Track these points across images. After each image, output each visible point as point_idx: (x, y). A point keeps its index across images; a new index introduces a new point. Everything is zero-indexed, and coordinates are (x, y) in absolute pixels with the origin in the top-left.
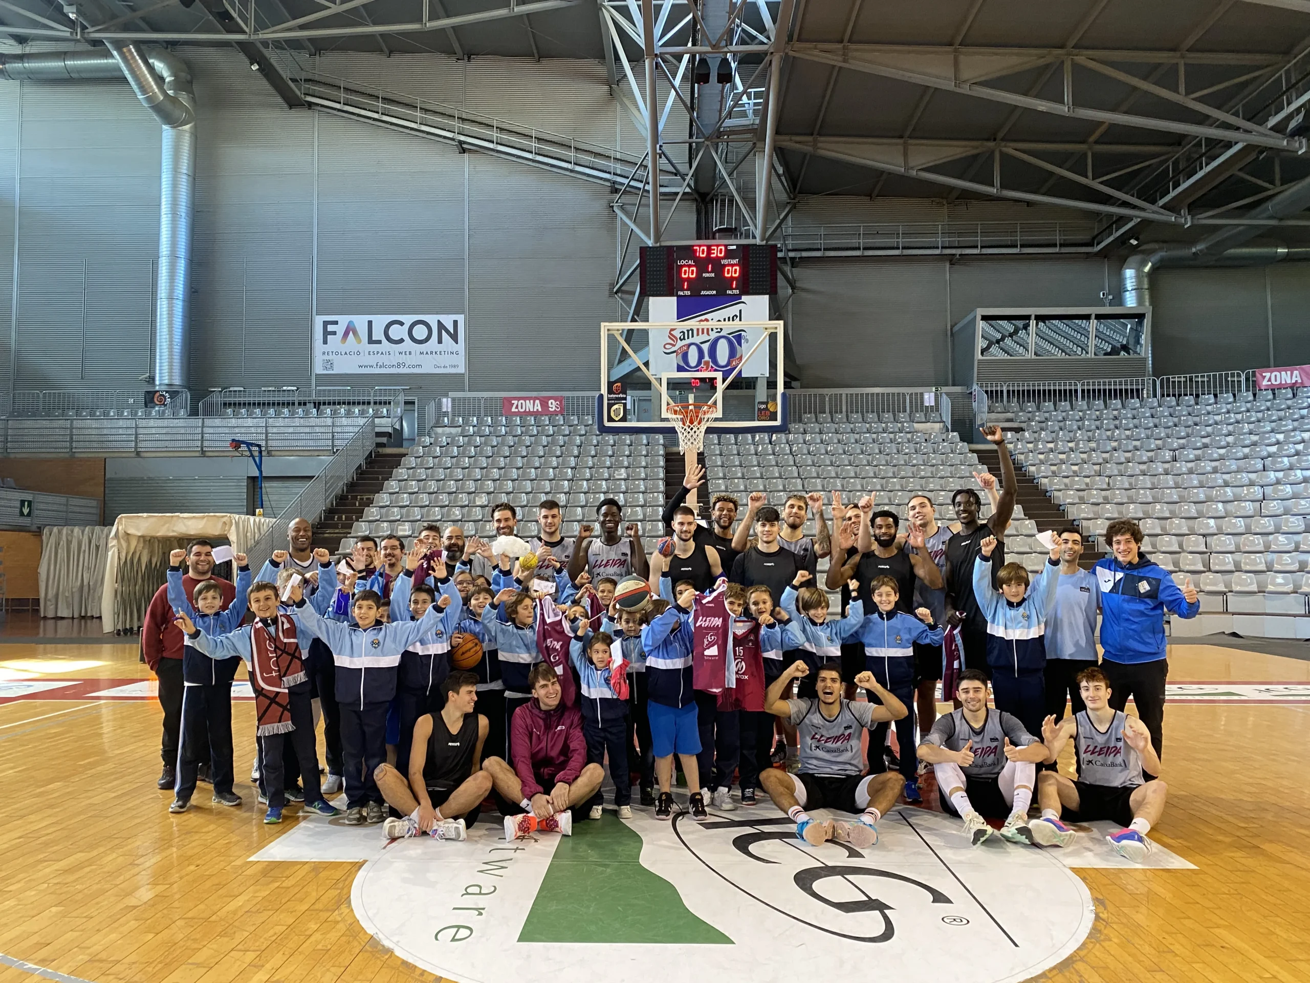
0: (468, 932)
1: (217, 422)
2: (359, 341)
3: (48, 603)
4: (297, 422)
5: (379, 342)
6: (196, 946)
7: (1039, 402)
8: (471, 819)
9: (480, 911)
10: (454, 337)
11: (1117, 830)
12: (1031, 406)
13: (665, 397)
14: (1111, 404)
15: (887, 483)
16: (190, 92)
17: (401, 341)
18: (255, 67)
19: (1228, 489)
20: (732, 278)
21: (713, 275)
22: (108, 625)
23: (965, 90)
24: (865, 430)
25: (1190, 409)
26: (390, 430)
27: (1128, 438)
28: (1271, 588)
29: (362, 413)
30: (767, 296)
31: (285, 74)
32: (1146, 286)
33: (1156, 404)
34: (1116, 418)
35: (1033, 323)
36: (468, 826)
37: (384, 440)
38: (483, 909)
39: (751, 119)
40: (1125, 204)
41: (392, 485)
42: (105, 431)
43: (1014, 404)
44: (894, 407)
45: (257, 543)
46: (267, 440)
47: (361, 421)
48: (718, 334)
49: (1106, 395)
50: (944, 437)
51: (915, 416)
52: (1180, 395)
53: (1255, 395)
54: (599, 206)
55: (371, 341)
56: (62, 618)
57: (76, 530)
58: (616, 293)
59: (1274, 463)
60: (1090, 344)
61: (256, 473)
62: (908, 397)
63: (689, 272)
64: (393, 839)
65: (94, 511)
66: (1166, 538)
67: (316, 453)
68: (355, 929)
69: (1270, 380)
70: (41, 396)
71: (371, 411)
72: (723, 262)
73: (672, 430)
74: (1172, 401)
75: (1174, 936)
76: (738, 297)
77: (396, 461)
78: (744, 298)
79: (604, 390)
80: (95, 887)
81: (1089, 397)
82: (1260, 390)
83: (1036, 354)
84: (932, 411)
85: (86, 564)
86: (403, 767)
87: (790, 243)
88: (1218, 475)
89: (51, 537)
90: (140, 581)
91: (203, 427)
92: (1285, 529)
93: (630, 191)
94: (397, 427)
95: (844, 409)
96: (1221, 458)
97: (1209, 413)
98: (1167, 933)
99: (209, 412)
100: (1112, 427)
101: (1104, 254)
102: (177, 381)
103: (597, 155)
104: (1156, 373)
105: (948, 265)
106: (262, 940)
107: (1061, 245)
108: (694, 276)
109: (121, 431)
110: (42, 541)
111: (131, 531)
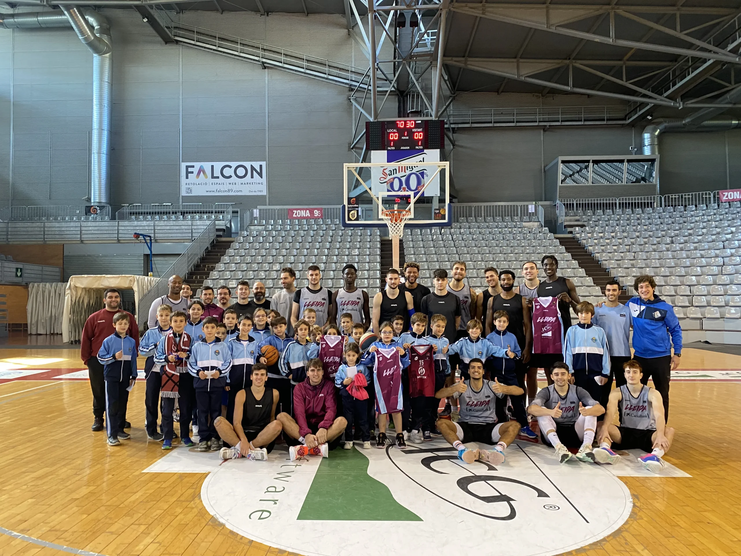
0: (268, 514)
1: (126, 223)
2: (206, 177)
3: (33, 326)
4: (172, 223)
5: (218, 177)
6: (111, 522)
7: (595, 210)
8: (270, 447)
9: (275, 502)
10: (260, 174)
11: (645, 455)
12: (589, 212)
13: (381, 207)
14: (636, 211)
15: (507, 256)
16: (109, 34)
17: (230, 177)
18: (145, 20)
19: (703, 259)
20: (419, 140)
21: (407, 138)
22: (66, 338)
23: (553, 30)
24: (495, 226)
25: (681, 214)
26: (224, 228)
27: (645, 230)
28: (728, 316)
29: (209, 218)
30: (439, 150)
31: (163, 24)
32: (656, 143)
33: (662, 211)
34: (638, 219)
35: (591, 164)
36: (269, 452)
37: (221, 233)
38: (277, 500)
39: (429, 48)
40: (645, 96)
41: (226, 259)
42: (63, 229)
43: (580, 211)
44: (512, 213)
45: (149, 292)
46: (154, 233)
47: (208, 223)
48: (411, 172)
49: (634, 206)
50: (540, 230)
51: (523, 218)
52: (675, 206)
53: (718, 205)
54: (342, 99)
55: (213, 177)
56: (41, 335)
57: (48, 285)
58: (352, 149)
59: (729, 244)
60: (624, 177)
61: (149, 253)
62: (519, 208)
63: (394, 136)
64: (226, 460)
65: (58, 274)
66: (668, 287)
67: (182, 241)
68: (203, 512)
69: (727, 197)
70: (27, 209)
71: (213, 217)
72: (413, 130)
73: (385, 226)
74: (671, 209)
75: (679, 516)
76: (422, 150)
77: (228, 245)
78: (426, 151)
79: (346, 202)
80: (54, 488)
81: (623, 207)
82: (722, 202)
83: (592, 183)
84: (533, 215)
85: (53, 304)
86: (230, 418)
87: (452, 119)
88: (698, 251)
89: (34, 288)
90: (83, 313)
91: (118, 226)
92: (736, 282)
93: (360, 90)
94: (228, 226)
95: (483, 215)
96: (699, 242)
97: (692, 216)
98: (677, 515)
99: (122, 217)
100: (636, 224)
101: (632, 125)
102: (103, 200)
103: (341, 69)
104: (662, 193)
105: (542, 131)
106: (149, 518)
107: (608, 120)
108: (397, 138)
109: (72, 229)
110: (28, 291)
111: (78, 285)
